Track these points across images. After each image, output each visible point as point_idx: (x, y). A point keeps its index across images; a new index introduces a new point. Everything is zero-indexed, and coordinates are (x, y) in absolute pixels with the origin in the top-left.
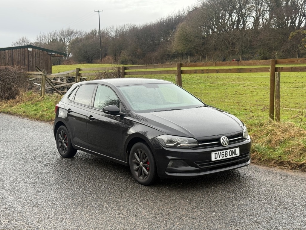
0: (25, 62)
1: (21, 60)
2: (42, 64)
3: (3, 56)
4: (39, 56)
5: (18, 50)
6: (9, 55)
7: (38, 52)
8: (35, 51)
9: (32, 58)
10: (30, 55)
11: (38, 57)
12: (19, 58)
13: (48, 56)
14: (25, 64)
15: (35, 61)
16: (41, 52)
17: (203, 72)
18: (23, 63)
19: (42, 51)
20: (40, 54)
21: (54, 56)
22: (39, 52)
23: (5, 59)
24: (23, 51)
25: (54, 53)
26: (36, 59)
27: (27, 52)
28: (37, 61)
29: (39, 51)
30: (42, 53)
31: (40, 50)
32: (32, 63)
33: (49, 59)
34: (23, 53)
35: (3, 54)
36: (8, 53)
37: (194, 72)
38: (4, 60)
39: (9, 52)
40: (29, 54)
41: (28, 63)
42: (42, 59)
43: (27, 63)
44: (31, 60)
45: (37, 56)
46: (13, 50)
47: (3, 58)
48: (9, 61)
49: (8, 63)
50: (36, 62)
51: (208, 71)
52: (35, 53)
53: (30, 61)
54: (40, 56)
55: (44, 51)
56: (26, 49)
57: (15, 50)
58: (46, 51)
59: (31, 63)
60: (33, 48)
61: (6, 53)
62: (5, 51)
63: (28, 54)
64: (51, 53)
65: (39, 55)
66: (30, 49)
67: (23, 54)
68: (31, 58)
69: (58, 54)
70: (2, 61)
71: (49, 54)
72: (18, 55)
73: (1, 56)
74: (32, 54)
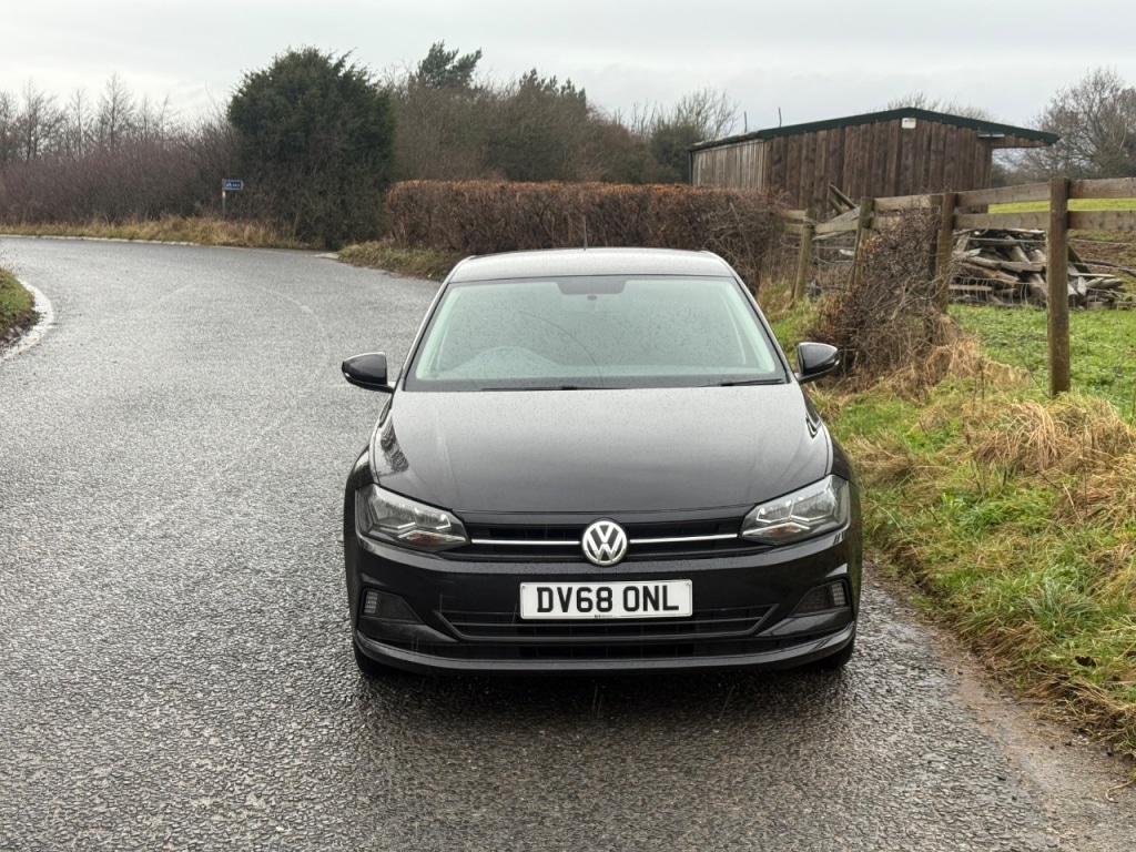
0: (884, 171)
1: (870, 166)
2: (949, 176)
3: (808, 152)
4: (941, 148)
5: (863, 127)
6: (827, 149)
7: (938, 134)
8: (928, 129)
9: (915, 157)
10: (906, 143)
11: (937, 152)
12: (863, 158)
13: (978, 145)
14: (883, 179)
15: (923, 167)
16: (949, 133)
18: (876, 175)
19: (955, 127)
20: (948, 140)
21: (1001, 144)
22: (943, 132)
23: (813, 161)
24: (881, 131)
25: (1002, 135)
26: (927, 162)
27: (896, 133)
28: (932, 165)
29: (943, 127)
30: (954, 136)
31: (949, 126)
32: (914, 175)
33: (982, 159)
34: (880, 137)
35: (808, 145)
36: (827, 140)
38: (811, 165)
39: (829, 135)
40: (905, 139)
41: (898, 173)
42: (953, 159)
43: (892, 175)
44: (910, 161)
45: (932, 147)
46: (847, 129)
47: (807, 158)
48: (826, 171)
49: (821, 178)
50: (927, 170)
52: (925, 138)
53: (906, 169)
54: (944, 147)
55: (963, 129)
56: (894, 123)
57: (854, 128)
58: (973, 129)
59: (909, 173)
60: (923, 119)
61: (820, 139)
62: (816, 132)
63: (900, 141)
64: (988, 136)
65: (941, 144)
66: (909, 124)
67: (880, 144)
68: (910, 157)
69: (1018, 137)
70: (803, 170)
71: (982, 138)
72: (863, 148)
73: (800, 151)
74: (915, 141)
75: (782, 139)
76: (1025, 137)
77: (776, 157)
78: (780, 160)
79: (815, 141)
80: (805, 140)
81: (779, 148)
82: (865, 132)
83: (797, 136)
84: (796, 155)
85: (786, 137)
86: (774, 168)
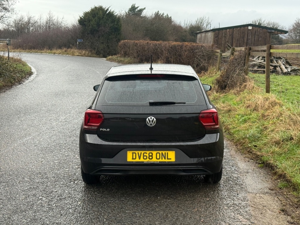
0: (244, 40)
1: (240, 38)
3: (224, 35)
4: (258, 34)
5: (238, 28)
6: (229, 34)
7: (257, 31)
8: (255, 29)
9: (251, 36)
10: (249, 33)
12: (238, 36)
13: (268, 33)
14: (243, 42)
15: (253, 39)
16: (260, 30)
18: (241, 41)
19: (262, 29)
20: (260, 32)
21: (274, 33)
22: (259, 30)
23: (225, 37)
24: (243, 29)
25: (274, 31)
26: (255, 38)
27: (247, 30)
29: (259, 29)
30: (262, 31)
31: (260, 28)
32: (251, 41)
33: (269, 37)
34: (243, 31)
35: (224, 33)
36: (229, 32)
38: (225, 38)
39: (230, 30)
40: (249, 32)
41: (247, 40)
42: (261, 37)
43: (246, 41)
44: (250, 37)
45: (256, 34)
46: (234, 29)
47: (224, 36)
48: (229, 39)
49: (228, 41)
50: (254, 40)
52: (254, 32)
53: (249, 39)
54: (259, 34)
55: (264, 29)
56: (246, 27)
57: (236, 29)
58: (266, 29)
59: (250, 40)
60: (254, 27)
61: (227, 31)
62: (226, 30)
63: (248, 32)
64: (270, 31)
65: (258, 33)
66: (250, 28)
67: (243, 33)
68: (250, 36)
69: (278, 32)
70: (223, 39)
71: (269, 32)
72: (238, 34)
73: (222, 34)
74: (252, 32)
75: (218, 31)
77: (216, 36)
78: (217, 37)
79: (226, 32)
80: (224, 32)
81: (217, 34)
82: (239, 30)
83: (222, 31)
84: (221, 35)
85: (219, 31)
86: (216, 39)
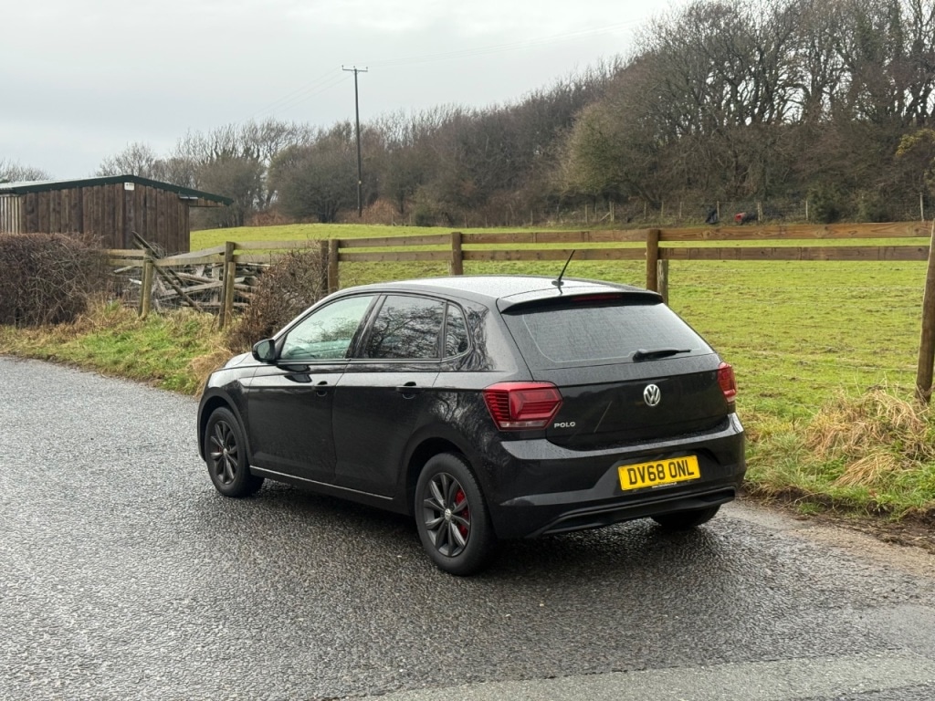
0: (114, 220)
1: (103, 217)
2: (161, 225)
3: (54, 205)
4: (154, 205)
5: (95, 188)
6: (69, 204)
7: (151, 195)
8: (143, 191)
9: (136, 211)
10: (129, 201)
11: (151, 208)
12: (98, 211)
13: (180, 204)
14: (114, 227)
15: (142, 219)
16: (159, 195)
17: (508, 257)
18: (108, 224)
19: (162, 191)
20: (158, 200)
21: (195, 204)
22: (154, 194)
23: (59, 212)
24: (109, 191)
25: (196, 198)
26: (145, 215)
27: (120, 193)
28: (148, 219)
29: (154, 190)
30: (163, 197)
32: (136, 225)
33: (183, 214)
34: (109, 196)
35: (54, 200)
36: (69, 196)
37: (491, 255)
38: (58, 216)
39: (70, 193)
40: (128, 198)
41: (124, 223)
42: (163, 214)
43: (120, 224)
44: (132, 215)
45: (148, 205)
46: (84, 189)
47: (54, 210)
48: (70, 219)
49: (67, 225)
50: (145, 221)
51: (519, 256)
52: (142, 198)
53: (130, 220)
54: (156, 205)
55: (168, 192)
56: (118, 186)
57: (89, 188)
58: (175, 193)
59: (132, 223)
60: (139, 183)
61: (63, 197)
62: (59, 190)
63: (124, 200)
64: (187, 198)
65: (154, 202)
66: (129, 187)
67: (109, 201)
68: (132, 212)
69: (206, 200)
70: (52, 219)
71: (182, 200)
72: (97, 203)
73: (48, 204)
74: (135, 200)
75: (33, 195)
76: (211, 200)
77: (30, 209)
78: (33, 211)
79: (60, 197)
80: (52, 196)
81: (31, 202)
82: (98, 192)
83: (45, 193)
84: (45, 207)
85: (37, 192)
86: (28, 217)
